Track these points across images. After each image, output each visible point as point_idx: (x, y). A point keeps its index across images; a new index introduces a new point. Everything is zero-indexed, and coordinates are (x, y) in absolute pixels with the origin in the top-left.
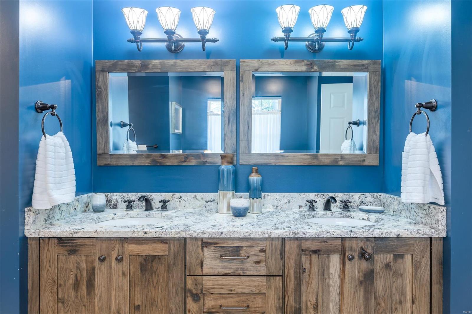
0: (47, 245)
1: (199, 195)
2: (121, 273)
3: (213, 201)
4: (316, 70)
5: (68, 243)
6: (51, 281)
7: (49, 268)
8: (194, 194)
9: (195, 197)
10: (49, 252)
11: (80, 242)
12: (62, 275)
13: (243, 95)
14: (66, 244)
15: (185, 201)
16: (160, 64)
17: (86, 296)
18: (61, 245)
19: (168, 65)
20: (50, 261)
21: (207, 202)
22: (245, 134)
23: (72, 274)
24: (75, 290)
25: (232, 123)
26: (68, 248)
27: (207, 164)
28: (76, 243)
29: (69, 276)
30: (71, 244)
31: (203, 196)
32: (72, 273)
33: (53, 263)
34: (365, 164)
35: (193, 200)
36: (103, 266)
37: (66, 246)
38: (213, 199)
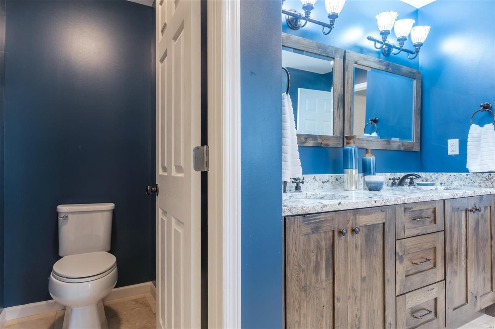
0: (293, 224)
1: (318, 176)
2: (354, 246)
3: (328, 181)
4: (390, 71)
5: (312, 220)
6: (297, 266)
7: (295, 252)
8: (314, 175)
9: (315, 178)
10: (295, 232)
11: (322, 218)
12: (305, 258)
13: (348, 83)
14: (310, 222)
15: (307, 182)
16: (286, 38)
17: (325, 277)
18: (306, 223)
19: (293, 40)
20: (295, 244)
21: (323, 182)
22: (348, 120)
23: (313, 256)
24: (315, 273)
25: (340, 108)
26: (312, 226)
27: (322, 146)
28: (319, 219)
29: (310, 259)
30: (314, 221)
31: (320, 177)
32: (313, 254)
33: (298, 246)
34: (414, 150)
35: (313, 181)
36: (341, 241)
37: (311, 223)
38: (328, 180)
